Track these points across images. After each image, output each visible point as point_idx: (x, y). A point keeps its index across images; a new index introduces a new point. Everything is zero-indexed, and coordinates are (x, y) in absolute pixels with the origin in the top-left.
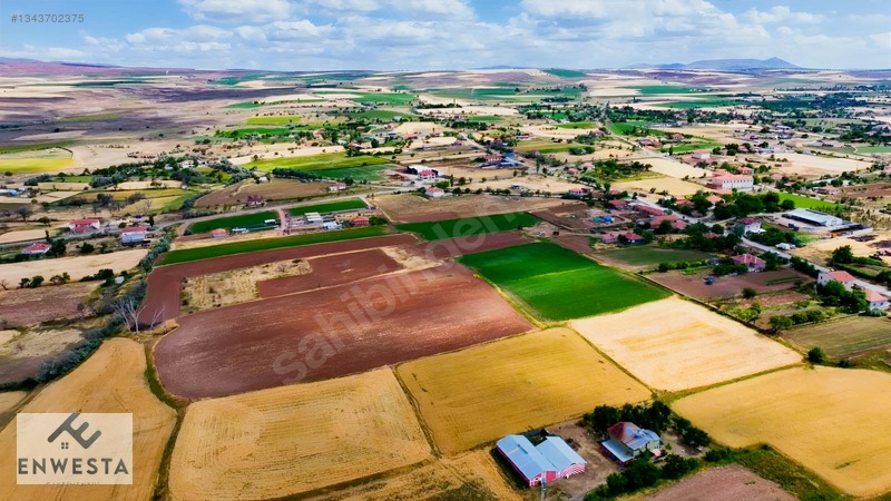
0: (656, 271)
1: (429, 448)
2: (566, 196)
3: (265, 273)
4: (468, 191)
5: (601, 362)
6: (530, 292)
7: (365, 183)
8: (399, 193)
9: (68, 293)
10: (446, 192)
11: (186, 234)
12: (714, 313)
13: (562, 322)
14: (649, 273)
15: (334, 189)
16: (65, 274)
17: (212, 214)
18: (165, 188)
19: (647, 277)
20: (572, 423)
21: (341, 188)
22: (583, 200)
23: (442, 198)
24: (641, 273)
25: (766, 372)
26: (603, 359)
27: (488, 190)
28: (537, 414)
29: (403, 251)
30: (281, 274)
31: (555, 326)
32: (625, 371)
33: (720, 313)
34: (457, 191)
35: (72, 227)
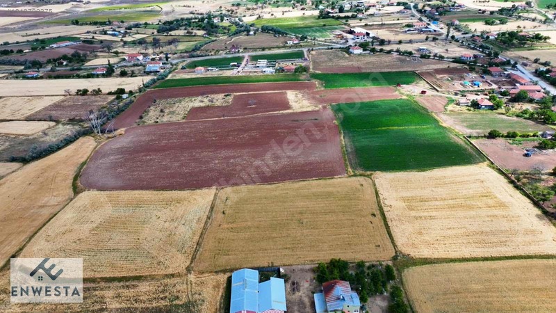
0: (485, 136)
1: (188, 263)
2: (456, 60)
3: (202, 102)
4: (381, 50)
5: (374, 215)
6: (364, 142)
7: (314, 40)
8: (332, 49)
9: (96, 101)
10: (364, 50)
11: (183, 68)
12: (511, 186)
13: (369, 173)
14: (477, 137)
15: (290, 43)
16: (99, 89)
17: (206, 56)
18: (195, 36)
19: (473, 141)
20: (308, 267)
21: (295, 42)
22: (469, 65)
23: (360, 55)
24: (470, 137)
25: (520, 257)
26: (378, 213)
27: (398, 51)
28: (287, 252)
29: (300, 96)
30: (210, 104)
31: (361, 175)
32: (387, 227)
33: (517, 187)
34: (373, 50)
35: (127, 58)
